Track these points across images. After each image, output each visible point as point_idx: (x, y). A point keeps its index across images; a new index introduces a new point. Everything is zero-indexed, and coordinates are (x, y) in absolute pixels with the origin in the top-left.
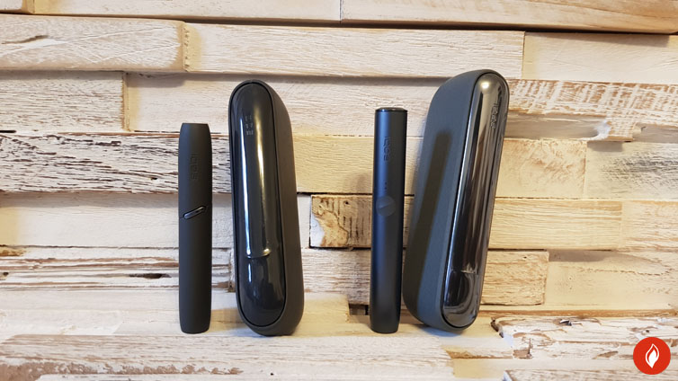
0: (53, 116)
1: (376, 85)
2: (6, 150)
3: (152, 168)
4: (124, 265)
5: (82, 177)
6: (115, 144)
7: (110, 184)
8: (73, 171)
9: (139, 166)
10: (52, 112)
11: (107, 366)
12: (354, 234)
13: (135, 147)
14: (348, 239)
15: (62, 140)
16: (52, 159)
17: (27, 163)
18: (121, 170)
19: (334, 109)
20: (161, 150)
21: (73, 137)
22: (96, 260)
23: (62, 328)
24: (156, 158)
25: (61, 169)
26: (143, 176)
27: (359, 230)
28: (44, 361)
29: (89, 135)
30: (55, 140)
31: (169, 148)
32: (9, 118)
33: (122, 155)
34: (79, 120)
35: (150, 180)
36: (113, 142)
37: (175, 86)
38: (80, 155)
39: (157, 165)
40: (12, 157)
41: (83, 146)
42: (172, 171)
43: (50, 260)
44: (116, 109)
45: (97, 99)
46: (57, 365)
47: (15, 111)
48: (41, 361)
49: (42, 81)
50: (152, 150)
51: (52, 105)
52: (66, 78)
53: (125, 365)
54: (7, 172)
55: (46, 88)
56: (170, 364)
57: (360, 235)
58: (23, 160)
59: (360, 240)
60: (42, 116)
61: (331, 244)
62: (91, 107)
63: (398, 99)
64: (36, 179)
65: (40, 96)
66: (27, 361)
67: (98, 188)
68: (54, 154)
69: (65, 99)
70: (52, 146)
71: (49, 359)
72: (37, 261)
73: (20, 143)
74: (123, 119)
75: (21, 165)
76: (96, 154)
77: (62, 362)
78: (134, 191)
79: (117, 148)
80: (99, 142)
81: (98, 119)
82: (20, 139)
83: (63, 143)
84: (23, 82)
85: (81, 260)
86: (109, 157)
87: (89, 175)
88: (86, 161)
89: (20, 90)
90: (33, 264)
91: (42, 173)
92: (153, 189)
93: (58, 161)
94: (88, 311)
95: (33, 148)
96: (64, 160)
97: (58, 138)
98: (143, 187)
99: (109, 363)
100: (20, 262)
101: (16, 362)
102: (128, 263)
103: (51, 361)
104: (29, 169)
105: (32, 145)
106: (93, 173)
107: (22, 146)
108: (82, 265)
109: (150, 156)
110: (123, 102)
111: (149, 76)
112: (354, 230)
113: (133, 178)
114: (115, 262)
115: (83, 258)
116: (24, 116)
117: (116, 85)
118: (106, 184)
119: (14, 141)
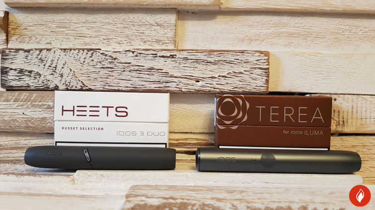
0: (127, 39)
1: (349, 18)
2: (96, 60)
3: (197, 74)
4: (173, 144)
5: (148, 80)
6: (172, 56)
7: (168, 85)
8: (142, 75)
9: (188, 72)
10: (127, 36)
11: (233, 205)
12: (341, 123)
13: (186, 59)
14: (337, 126)
15: (135, 53)
16: (128, 67)
17: (110, 70)
18: (175, 75)
19: (321, 34)
20: (203, 61)
21: (143, 52)
24: (200, 67)
25: (134, 74)
26: (191, 79)
28: (179, 201)
29: (155, 50)
30: (131, 54)
31: (210, 59)
32: (97, 40)
33: (177, 65)
34: (145, 42)
35: (195, 83)
36: (171, 55)
37: (210, 20)
38: (148, 64)
39: (200, 72)
40: (99, 65)
41: (150, 58)
42: (210, 76)
44: (171, 34)
45: (158, 27)
46: (190, 204)
47: (101, 35)
49: (121, 15)
50: (197, 61)
51: (127, 32)
52: (138, 13)
53: (249, 205)
54: (95, 76)
55: (124, 20)
56: (287, 204)
58: (107, 68)
60: (119, 39)
62: (153, 33)
63: (365, 28)
64: (116, 81)
65: (119, 25)
66: (165, 201)
67: (159, 87)
68: (130, 63)
69: (136, 27)
70: (129, 58)
71: (183, 199)
73: (106, 55)
74: (175, 41)
75: (106, 71)
76: (159, 63)
77: (194, 202)
78: (184, 90)
79: (173, 59)
80: (161, 55)
81: (158, 41)
82: (106, 53)
83: (136, 56)
84: (108, 16)
86: (168, 66)
87: (153, 78)
88: (152, 69)
89: (106, 21)
91: (120, 77)
92: (197, 88)
93: (132, 68)
95: (115, 59)
96: (137, 68)
97: (133, 52)
98: (190, 87)
99: (235, 203)
101: (155, 202)
102: (176, 142)
103: (185, 201)
104: (111, 74)
105: (114, 57)
106: (156, 77)
107: (107, 57)
109: (197, 65)
110: (176, 29)
111: (193, 13)
112: (341, 119)
113: (184, 81)
116: (107, 39)
117: (172, 18)
118: (164, 84)
119: (102, 54)
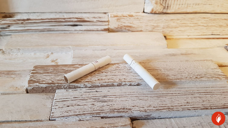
22: (49, 19)
23: (47, 54)
27: (169, 6)
43: (28, 20)
48: (55, 85)
57: (169, 8)
59: (168, 10)
61: (155, 12)
72: (22, 20)
85: (42, 19)
90: (21, 22)
94: (57, 47)
100: (15, 21)
108: (43, 21)
114: (58, 20)
115: (43, 18)
